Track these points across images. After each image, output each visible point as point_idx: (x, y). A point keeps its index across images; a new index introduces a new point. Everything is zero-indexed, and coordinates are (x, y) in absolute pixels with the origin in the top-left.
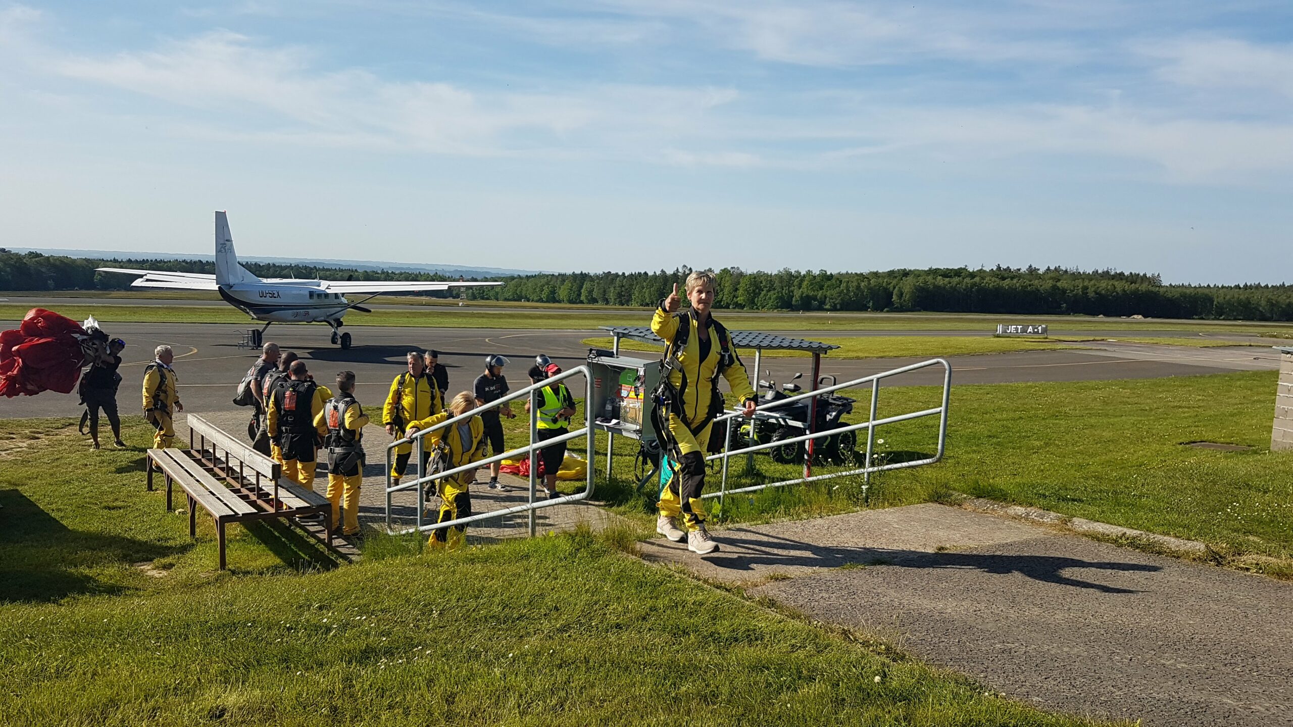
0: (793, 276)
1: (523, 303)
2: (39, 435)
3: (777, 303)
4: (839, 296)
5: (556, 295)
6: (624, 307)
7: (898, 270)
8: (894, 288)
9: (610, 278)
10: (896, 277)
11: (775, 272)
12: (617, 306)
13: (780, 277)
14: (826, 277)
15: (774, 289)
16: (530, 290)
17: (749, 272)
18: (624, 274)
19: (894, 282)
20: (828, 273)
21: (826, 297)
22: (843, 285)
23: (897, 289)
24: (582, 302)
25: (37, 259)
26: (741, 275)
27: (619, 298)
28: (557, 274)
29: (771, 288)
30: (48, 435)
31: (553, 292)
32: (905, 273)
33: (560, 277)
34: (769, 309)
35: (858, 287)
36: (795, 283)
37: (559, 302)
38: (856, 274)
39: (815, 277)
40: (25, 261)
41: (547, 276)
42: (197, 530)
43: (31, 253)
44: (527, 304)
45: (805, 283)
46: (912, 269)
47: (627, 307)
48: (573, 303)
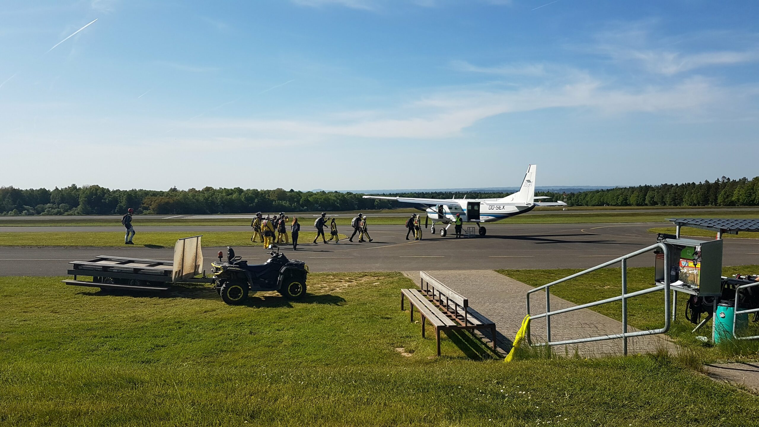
1: (605, 207)
2: (352, 280)
5: (628, 201)
6: (677, 207)
9: (666, 188)
12: (672, 207)
16: (610, 198)
18: (677, 184)
24: (646, 205)
25: (350, 195)
27: (673, 201)
28: (628, 187)
30: (356, 280)
31: (626, 199)
33: (631, 189)
37: (630, 205)
40: (345, 196)
41: (622, 189)
42: (426, 333)
43: (348, 193)
44: (607, 207)
47: (680, 207)
48: (640, 206)
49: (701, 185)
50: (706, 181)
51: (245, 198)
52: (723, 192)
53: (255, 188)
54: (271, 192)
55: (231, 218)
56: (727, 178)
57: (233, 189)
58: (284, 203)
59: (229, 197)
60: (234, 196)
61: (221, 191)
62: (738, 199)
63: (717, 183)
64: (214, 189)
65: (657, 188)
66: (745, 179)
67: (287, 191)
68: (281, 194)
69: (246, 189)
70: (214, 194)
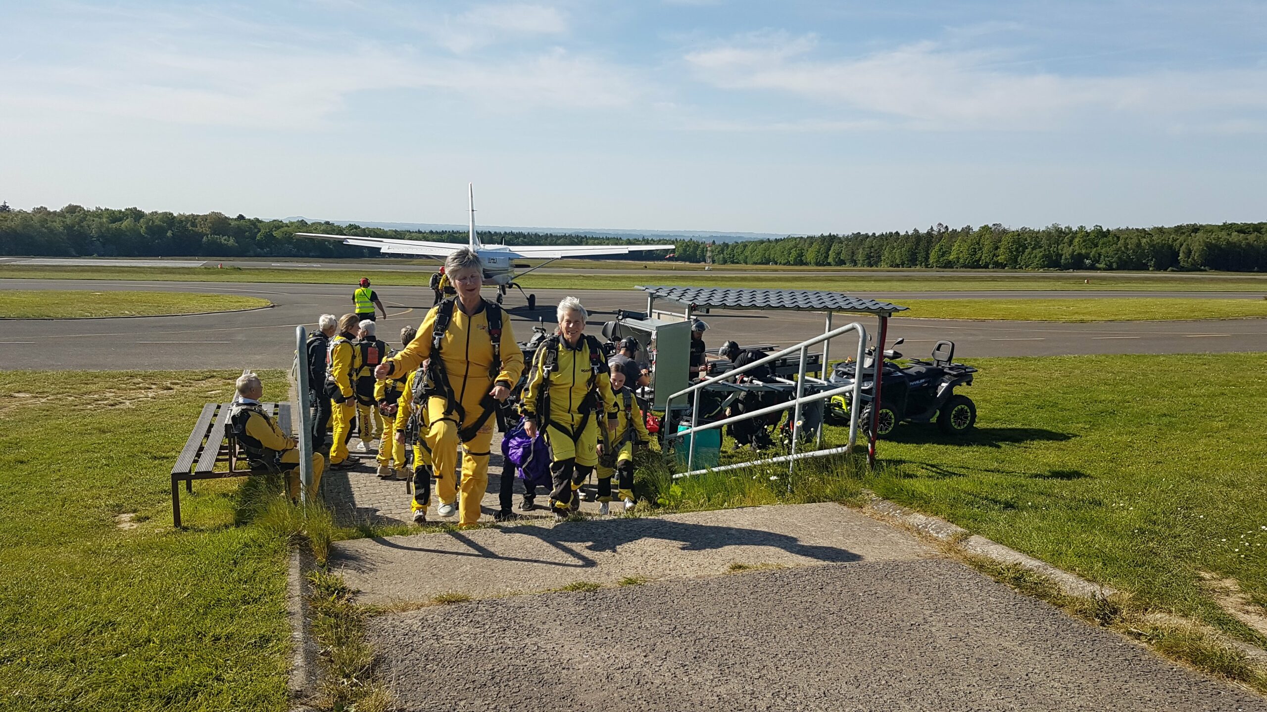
0: (1064, 233)
1: (771, 266)
2: (175, 386)
3: (1043, 261)
4: (1116, 254)
5: (803, 258)
6: (873, 268)
7: (1187, 225)
8: (1181, 245)
9: (859, 239)
10: (1184, 233)
11: (1043, 229)
12: (866, 268)
13: (1048, 234)
14: (1101, 234)
15: (1041, 247)
16: (779, 253)
17: (1013, 229)
18: (874, 234)
19: (1182, 238)
20: (1105, 230)
21: (1100, 255)
22: (1121, 242)
23: (1184, 246)
24: (829, 264)
26: (1005, 232)
27: (868, 258)
28: (806, 237)
29: (1037, 245)
30: (182, 386)
31: (801, 255)
32: (1195, 229)
33: (809, 239)
34: (1033, 268)
35: (1139, 245)
36: (1066, 240)
37: (806, 264)
38: (1137, 230)
39: (1088, 234)
41: (796, 239)
44: (775, 267)
45: (1077, 240)
46: (1204, 224)
47: (876, 268)
48: (820, 266)
49: (907, 236)
50: (915, 230)
51: (146, 228)
52: (937, 248)
53: (167, 211)
54: (199, 219)
55: (117, 264)
56: (945, 226)
57: (123, 210)
58: (225, 240)
59: (114, 225)
60: (126, 224)
61: (99, 214)
62: (958, 258)
63: (929, 234)
64: (84, 210)
65: (847, 238)
66: (968, 228)
67: (231, 217)
68: (219, 223)
69: (150, 212)
70: (84, 219)
